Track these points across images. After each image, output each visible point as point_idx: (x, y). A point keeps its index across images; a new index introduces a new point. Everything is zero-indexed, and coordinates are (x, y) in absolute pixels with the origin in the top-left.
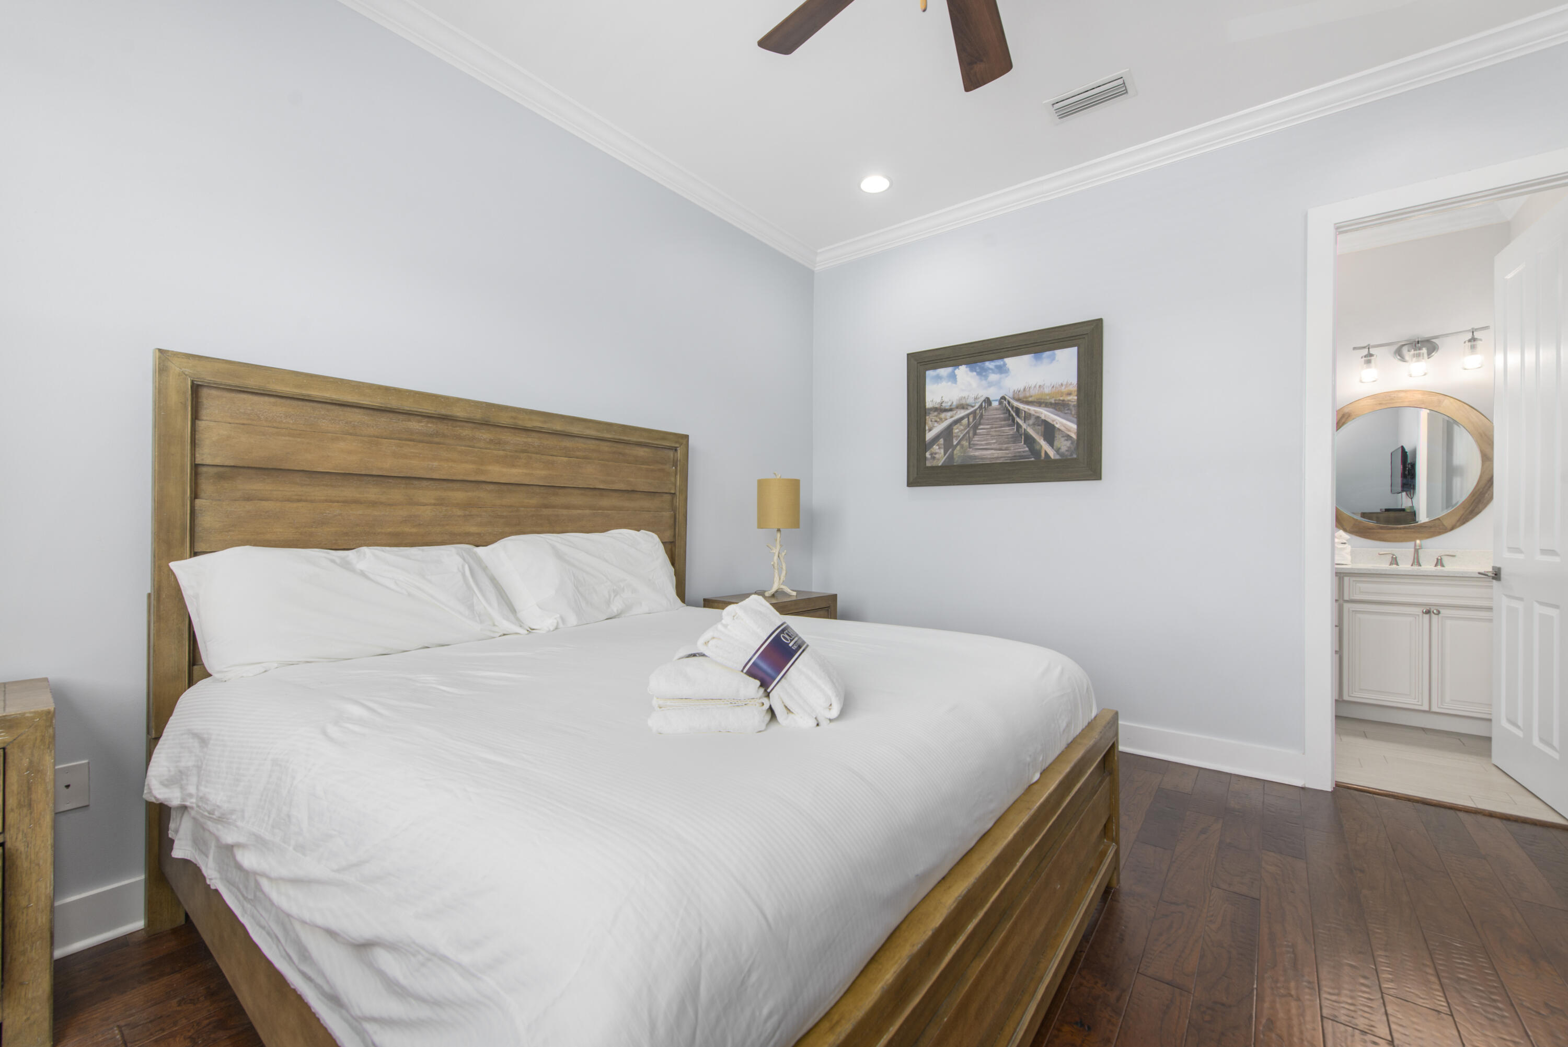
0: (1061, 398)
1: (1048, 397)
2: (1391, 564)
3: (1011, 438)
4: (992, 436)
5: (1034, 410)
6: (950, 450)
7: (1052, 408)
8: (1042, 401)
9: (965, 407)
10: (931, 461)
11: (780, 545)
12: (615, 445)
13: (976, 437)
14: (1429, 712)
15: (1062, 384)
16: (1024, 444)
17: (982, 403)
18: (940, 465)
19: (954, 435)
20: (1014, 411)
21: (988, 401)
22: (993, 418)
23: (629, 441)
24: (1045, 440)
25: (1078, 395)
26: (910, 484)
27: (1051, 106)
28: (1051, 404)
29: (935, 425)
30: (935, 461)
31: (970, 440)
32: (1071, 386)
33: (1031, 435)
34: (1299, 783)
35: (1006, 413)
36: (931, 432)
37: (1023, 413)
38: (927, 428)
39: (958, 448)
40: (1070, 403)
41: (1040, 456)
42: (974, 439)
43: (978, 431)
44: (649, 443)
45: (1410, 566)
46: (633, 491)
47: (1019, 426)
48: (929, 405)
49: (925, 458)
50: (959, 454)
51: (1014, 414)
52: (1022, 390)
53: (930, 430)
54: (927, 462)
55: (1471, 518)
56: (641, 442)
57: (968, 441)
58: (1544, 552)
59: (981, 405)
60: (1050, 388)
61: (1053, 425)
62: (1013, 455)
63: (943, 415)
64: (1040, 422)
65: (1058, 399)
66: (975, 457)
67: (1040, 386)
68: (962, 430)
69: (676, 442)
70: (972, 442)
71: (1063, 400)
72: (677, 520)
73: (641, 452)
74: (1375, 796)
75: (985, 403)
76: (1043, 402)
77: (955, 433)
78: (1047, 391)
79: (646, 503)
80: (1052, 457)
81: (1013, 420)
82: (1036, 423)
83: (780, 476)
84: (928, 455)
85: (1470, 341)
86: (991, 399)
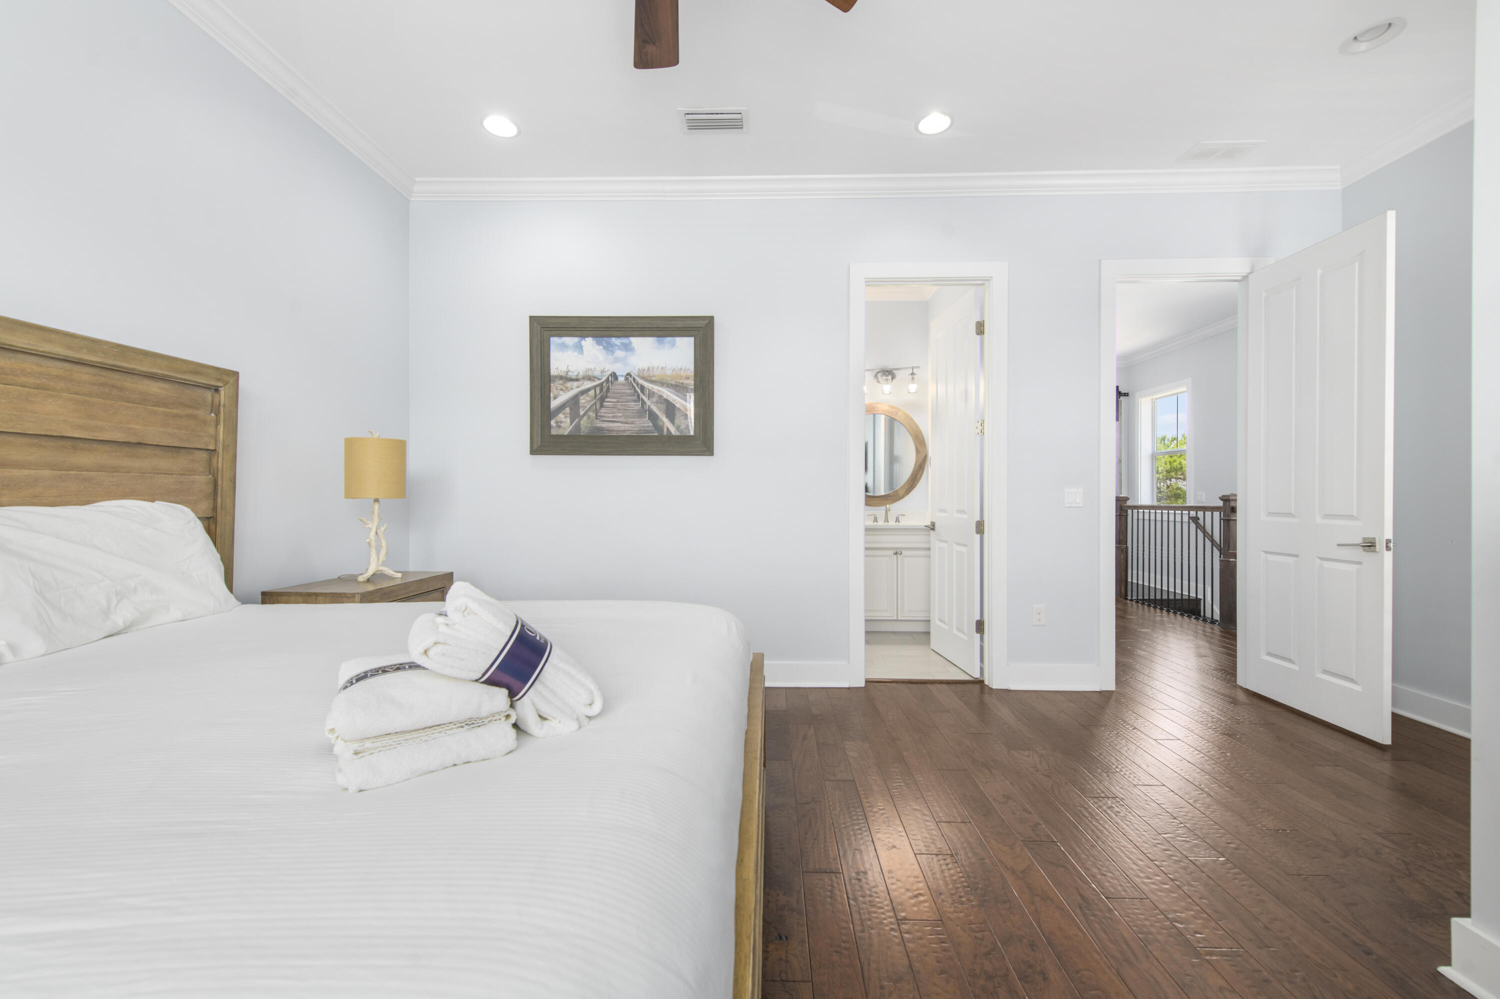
0: (681, 381)
1: (669, 379)
2: (874, 522)
3: (637, 413)
4: (618, 410)
5: (657, 389)
6: (577, 420)
7: (674, 389)
8: (664, 381)
9: (592, 378)
10: (557, 429)
11: (379, 518)
12: (105, 373)
13: (602, 409)
14: (897, 620)
15: (681, 369)
16: (648, 419)
17: (608, 377)
18: (566, 434)
19: (581, 405)
20: (639, 388)
21: (614, 376)
22: (619, 393)
23: (133, 369)
24: (667, 417)
25: (695, 380)
26: (533, 452)
27: (684, 114)
28: (672, 385)
29: (560, 393)
30: (561, 430)
31: (596, 412)
32: (689, 372)
33: (654, 412)
34: (846, 685)
35: (632, 389)
36: (557, 400)
37: (648, 391)
38: (552, 395)
39: (585, 418)
40: (688, 386)
41: (663, 431)
42: (600, 411)
43: (605, 404)
44: (171, 377)
45: (883, 523)
46: (139, 444)
47: (644, 403)
48: (553, 372)
49: (550, 427)
50: (585, 425)
51: (639, 391)
52: (646, 369)
53: (555, 398)
54: (552, 430)
55: (911, 490)
56: (156, 374)
57: (595, 412)
58: (959, 511)
59: (608, 379)
60: (671, 371)
61: (674, 405)
62: (639, 429)
63: (569, 384)
64: (663, 401)
65: (678, 381)
66: (602, 429)
67: (662, 368)
68: (589, 401)
69: (218, 380)
70: (599, 414)
71: (682, 383)
72: (219, 488)
73: (155, 388)
74: (887, 684)
75: (611, 377)
76: (665, 383)
77: (582, 403)
78: (668, 373)
79: (164, 462)
80: (673, 433)
81: (638, 396)
82: (659, 401)
83: (378, 434)
84: (553, 423)
85: (911, 374)
86: (617, 374)
